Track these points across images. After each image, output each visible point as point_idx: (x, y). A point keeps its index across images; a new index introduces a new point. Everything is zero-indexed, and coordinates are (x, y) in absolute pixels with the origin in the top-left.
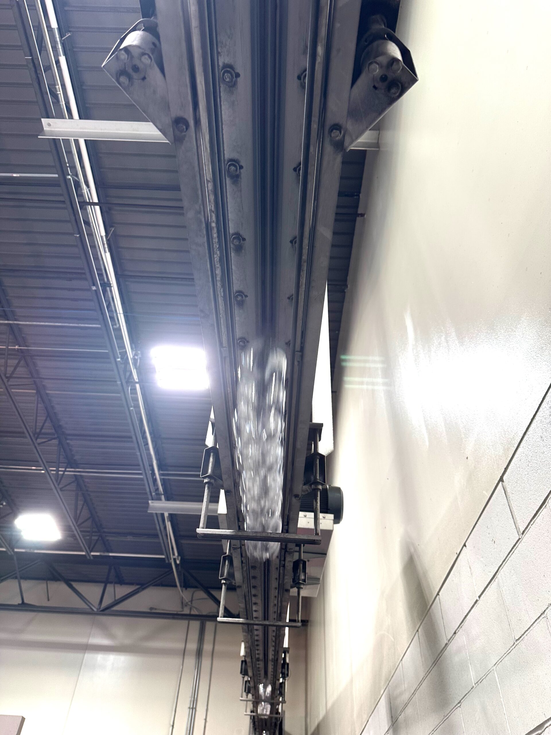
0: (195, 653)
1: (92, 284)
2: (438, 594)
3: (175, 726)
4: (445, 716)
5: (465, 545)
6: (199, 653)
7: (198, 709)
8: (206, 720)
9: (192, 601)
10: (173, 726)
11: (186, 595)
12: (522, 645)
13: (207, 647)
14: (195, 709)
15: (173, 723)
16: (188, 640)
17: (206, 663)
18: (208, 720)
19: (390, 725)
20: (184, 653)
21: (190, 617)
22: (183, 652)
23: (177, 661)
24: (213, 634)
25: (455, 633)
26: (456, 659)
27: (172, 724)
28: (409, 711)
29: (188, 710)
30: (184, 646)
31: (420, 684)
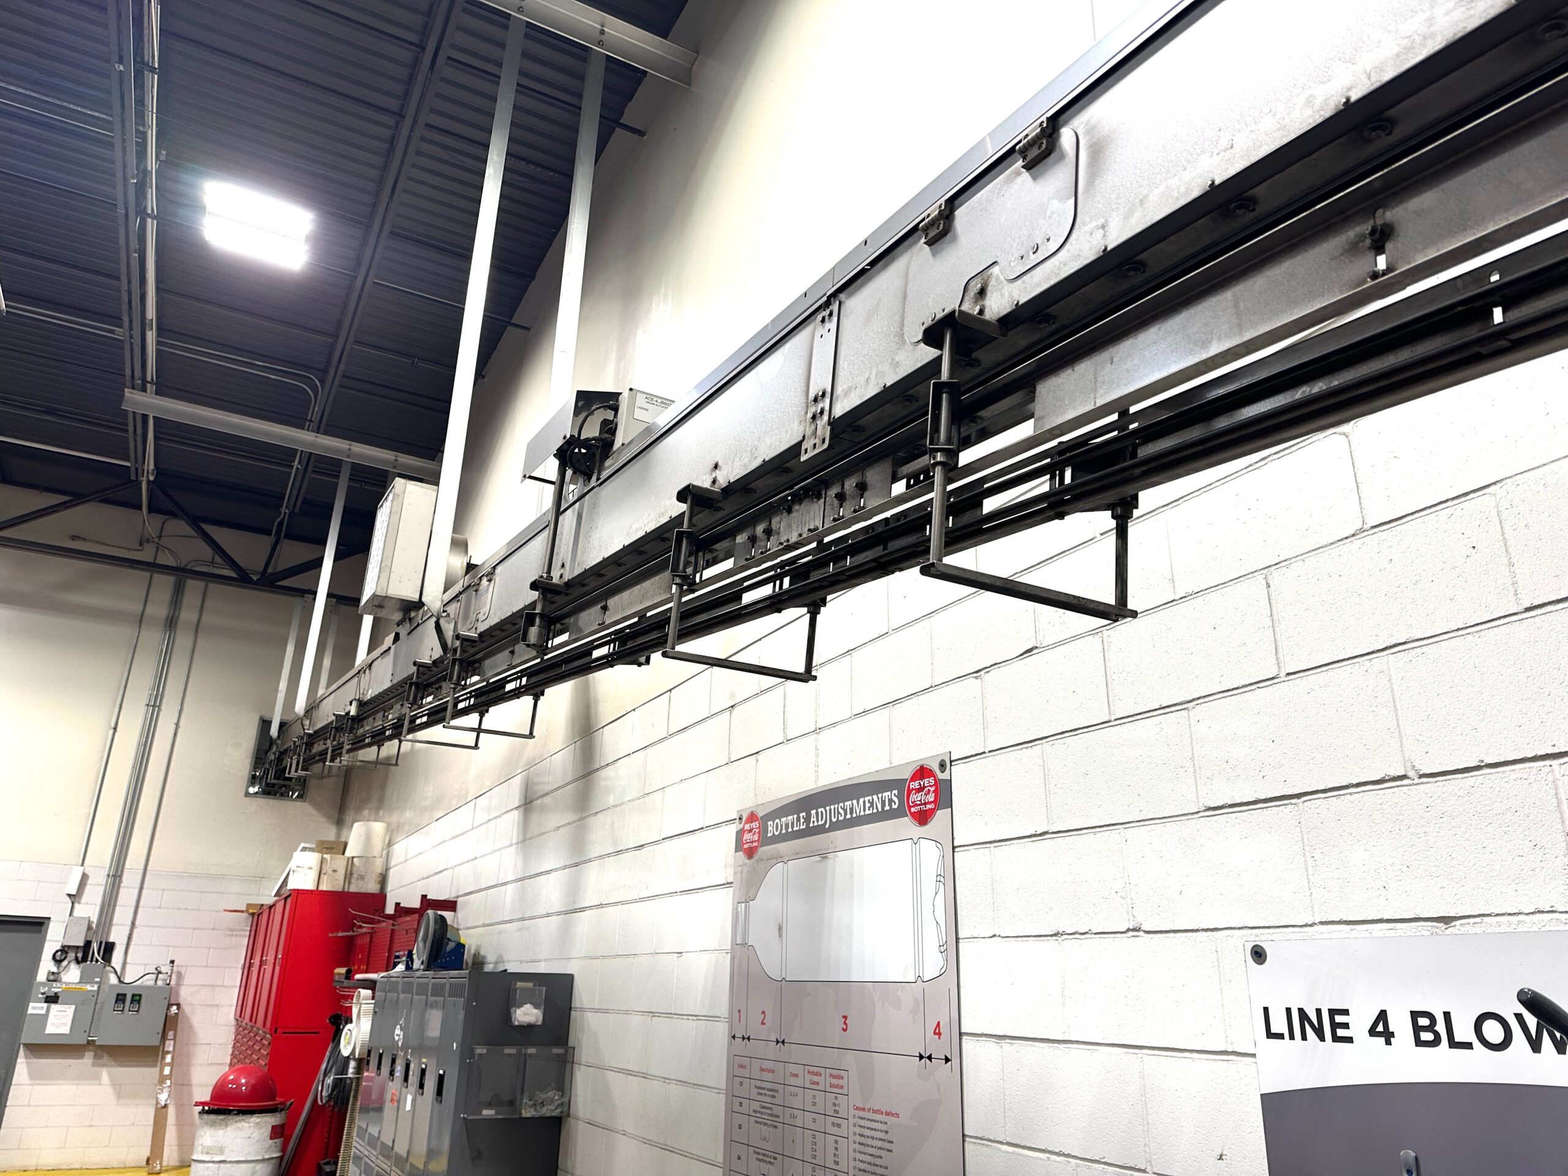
0: (163, 623)
1: (117, 60)
2: (603, 727)
3: (118, 729)
4: (581, 818)
5: (634, 710)
6: (171, 623)
7: (163, 707)
8: (177, 724)
9: (160, 537)
10: (115, 729)
11: (151, 524)
12: (648, 798)
13: (188, 615)
14: (159, 707)
15: (116, 725)
16: (149, 600)
17: (183, 640)
18: (181, 724)
19: (522, 803)
20: (141, 619)
21: (153, 567)
22: (139, 618)
23: (126, 632)
24: (201, 597)
25: (607, 765)
26: (603, 783)
27: (113, 725)
28: (548, 800)
29: (144, 708)
30: (141, 608)
31: (566, 785)
